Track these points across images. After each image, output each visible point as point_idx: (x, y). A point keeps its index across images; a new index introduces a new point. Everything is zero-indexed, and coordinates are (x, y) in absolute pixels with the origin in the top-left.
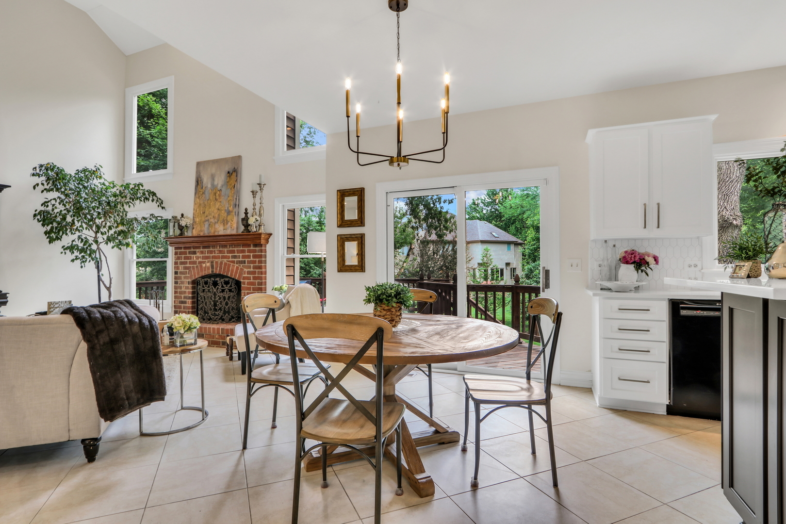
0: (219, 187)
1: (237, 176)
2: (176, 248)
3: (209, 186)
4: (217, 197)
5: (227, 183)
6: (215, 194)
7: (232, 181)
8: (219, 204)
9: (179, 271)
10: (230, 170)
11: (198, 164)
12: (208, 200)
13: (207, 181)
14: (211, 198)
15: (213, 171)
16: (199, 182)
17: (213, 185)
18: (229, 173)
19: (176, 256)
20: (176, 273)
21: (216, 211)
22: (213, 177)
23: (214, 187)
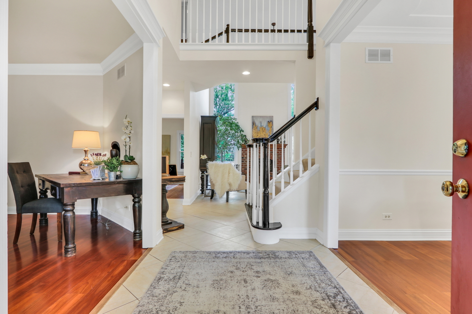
0: (264, 126)
1: (272, 123)
2: (242, 148)
3: (259, 125)
4: (264, 130)
5: (268, 126)
6: (262, 129)
7: (270, 125)
8: (265, 133)
9: (244, 157)
10: (269, 121)
11: (253, 117)
12: (259, 131)
13: (257, 123)
14: (261, 130)
15: (261, 120)
16: (253, 124)
17: (261, 125)
18: (268, 122)
19: (243, 151)
20: (242, 158)
21: (264, 135)
22: (261, 123)
23: (261, 126)
